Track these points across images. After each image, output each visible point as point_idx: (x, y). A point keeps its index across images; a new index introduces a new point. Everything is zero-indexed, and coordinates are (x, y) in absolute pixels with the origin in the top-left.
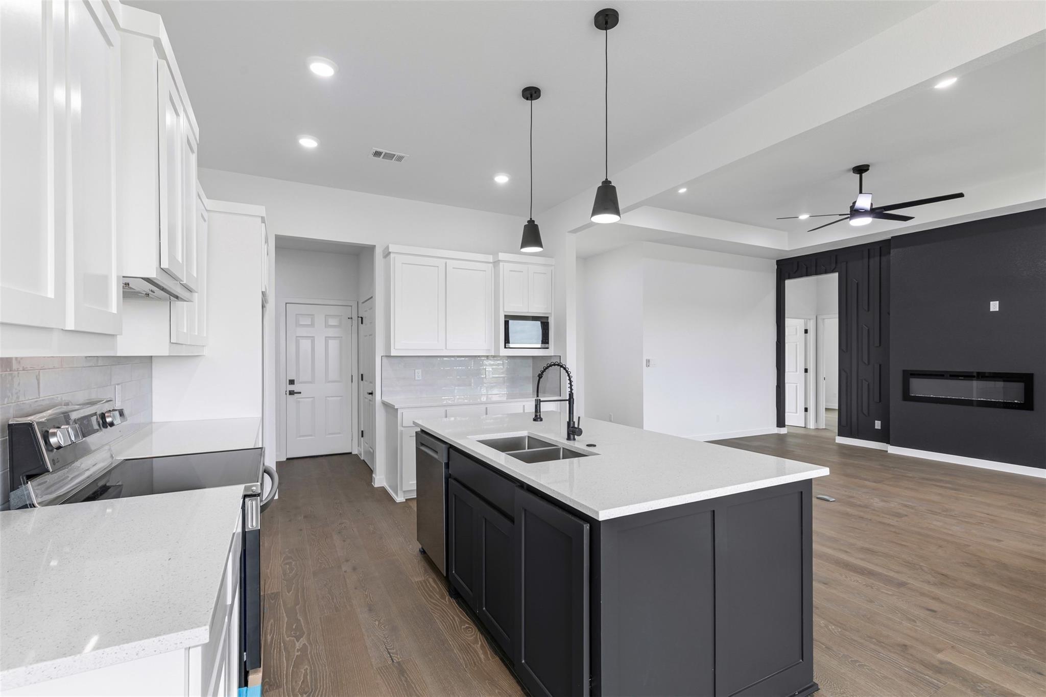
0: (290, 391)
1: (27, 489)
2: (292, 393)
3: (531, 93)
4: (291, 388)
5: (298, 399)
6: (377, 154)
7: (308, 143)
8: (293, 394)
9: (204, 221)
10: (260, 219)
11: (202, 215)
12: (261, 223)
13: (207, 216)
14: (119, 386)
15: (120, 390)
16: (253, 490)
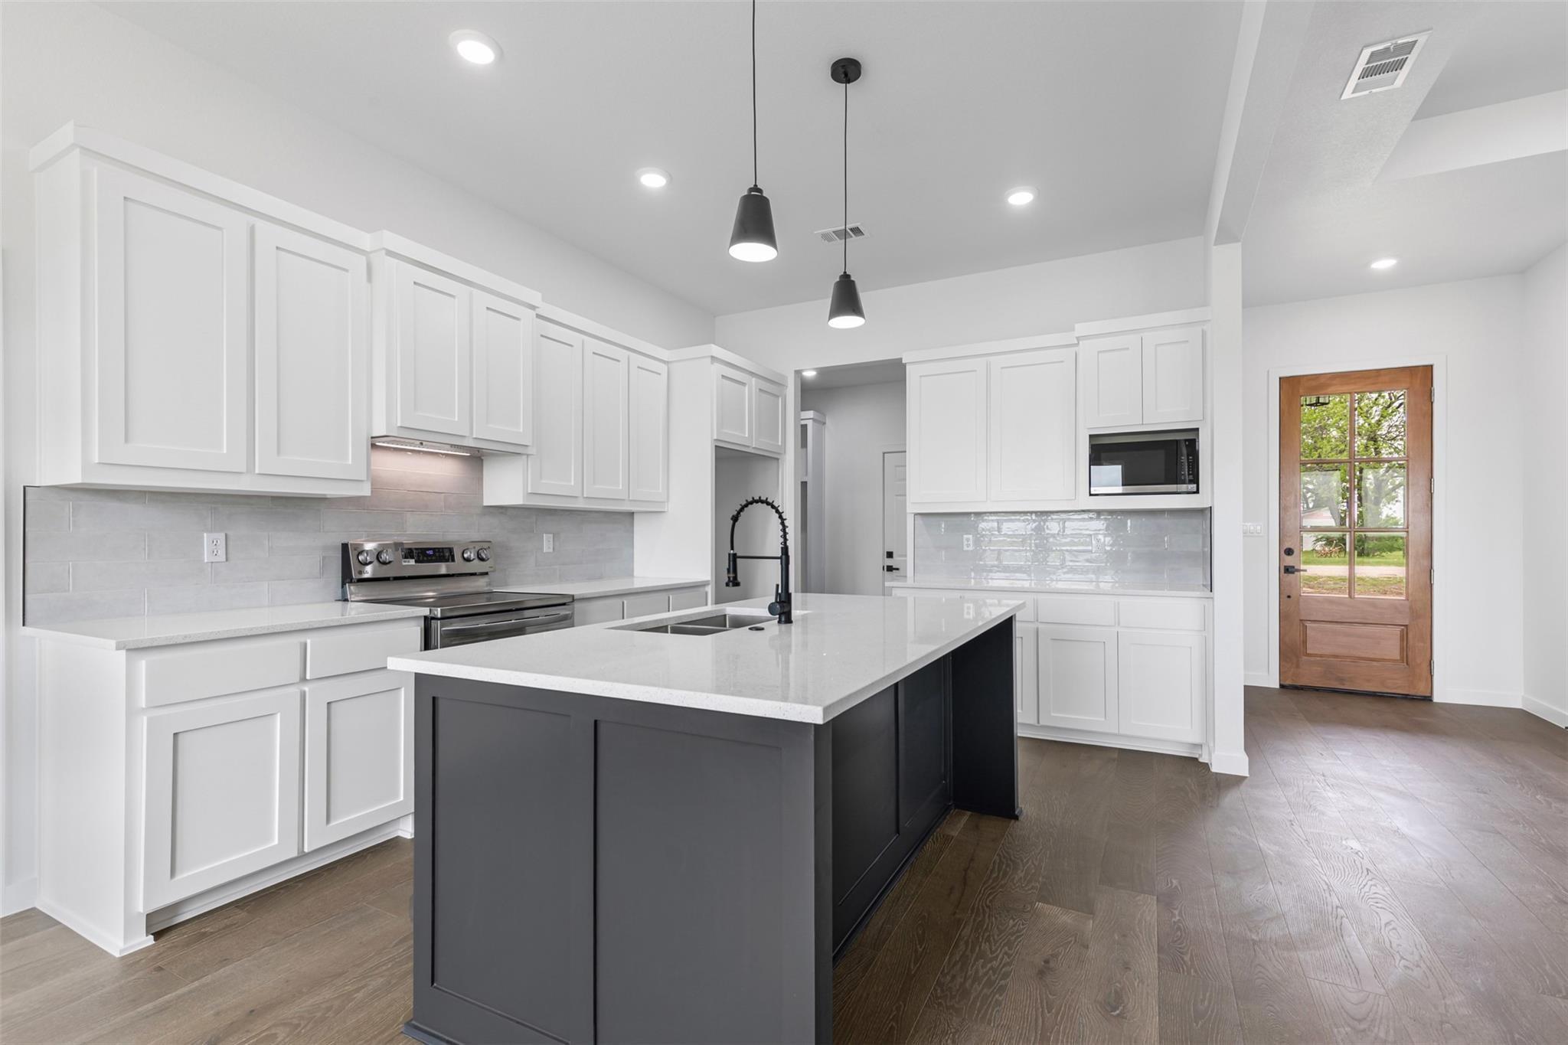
0: (888, 566)
1: (346, 588)
2: (890, 569)
3: (846, 71)
4: (889, 562)
5: (897, 578)
6: (827, 237)
8: (891, 571)
9: (656, 375)
10: (709, 359)
11: (641, 368)
12: (712, 363)
13: (663, 368)
14: (551, 535)
15: (551, 540)
16: (434, 614)
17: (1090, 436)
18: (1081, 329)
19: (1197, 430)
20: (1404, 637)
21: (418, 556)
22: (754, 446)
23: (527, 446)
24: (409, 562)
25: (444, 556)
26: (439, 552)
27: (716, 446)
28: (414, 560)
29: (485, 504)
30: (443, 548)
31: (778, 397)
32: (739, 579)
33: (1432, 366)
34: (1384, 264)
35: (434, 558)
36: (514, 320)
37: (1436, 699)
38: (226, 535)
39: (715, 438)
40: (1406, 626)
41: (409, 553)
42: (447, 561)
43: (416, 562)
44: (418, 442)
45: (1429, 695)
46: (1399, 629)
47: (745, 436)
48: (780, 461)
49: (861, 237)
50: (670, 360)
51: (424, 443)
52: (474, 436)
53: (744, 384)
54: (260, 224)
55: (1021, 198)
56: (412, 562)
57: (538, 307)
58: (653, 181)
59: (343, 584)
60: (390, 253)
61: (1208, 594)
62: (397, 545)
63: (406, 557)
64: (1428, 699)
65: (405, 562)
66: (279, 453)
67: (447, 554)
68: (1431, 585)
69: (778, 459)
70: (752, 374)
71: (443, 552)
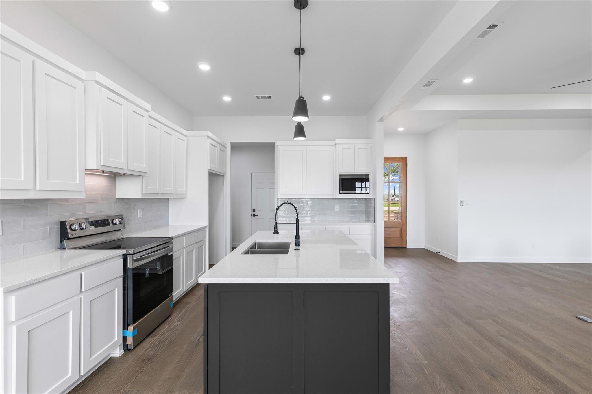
0: (253, 215)
1: (64, 243)
2: (254, 216)
3: (299, 51)
4: (254, 213)
5: (257, 219)
6: (258, 98)
7: (227, 99)
9: (183, 141)
10: (207, 137)
11: (179, 139)
12: (208, 139)
13: (185, 138)
14: (141, 210)
15: (141, 211)
16: (129, 252)
17: (340, 175)
18: (337, 141)
19: (369, 175)
20: (401, 231)
21: (96, 224)
22: (219, 171)
23: (146, 173)
24: (92, 228)
25: (105, 223)
26: (103, 221)
27: (209, 172)
28: (94, 226)
29: (117, 198)
30: (104, 220)
31: (224, 152)
32: (278, 231)
33: (407, 157)
34: (401, 129)
35: (101, 225)
36: (141, 117)
37: (407, 247)
38: (2, 220)
39: (209, 169)
40: (401, 228)
41: (92, 223)
42: (107, 225)
43: (95, 227)
44: (102, 171)
45: (406, 246)
46: (399, 229)
47: (217, 168)
48: (224, 177)
49: (270, 99)
50: (187, 135)
51: (104, 172)
52: (129, 169)
53: (216, 147)
54: (38, 61)
55: (326, 98)
56: (93, 227)
57: (150, 112)
58: (204, 67)
59: (61, 241)
60: (97, 83)
61: (373, 224)
62: (87, 219)
63: (91, 226)
64: (406, 247)
65: (90, 227)
66: (48, 179)
67: (107, 222)
68: (406, 217)
69: (224, 176)
70: (218, 143)
71: (105, 221)
